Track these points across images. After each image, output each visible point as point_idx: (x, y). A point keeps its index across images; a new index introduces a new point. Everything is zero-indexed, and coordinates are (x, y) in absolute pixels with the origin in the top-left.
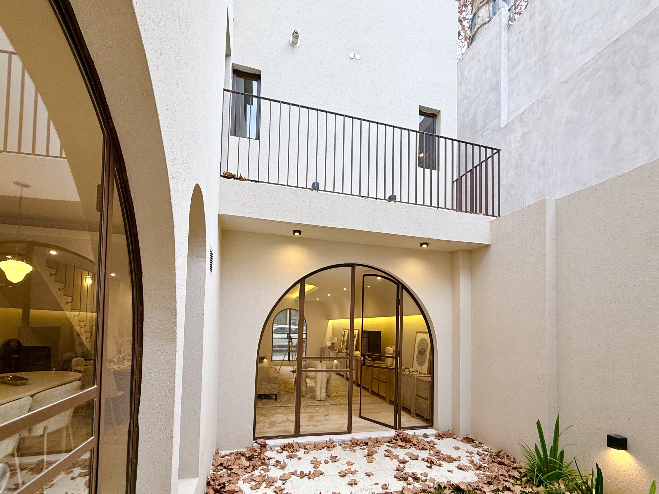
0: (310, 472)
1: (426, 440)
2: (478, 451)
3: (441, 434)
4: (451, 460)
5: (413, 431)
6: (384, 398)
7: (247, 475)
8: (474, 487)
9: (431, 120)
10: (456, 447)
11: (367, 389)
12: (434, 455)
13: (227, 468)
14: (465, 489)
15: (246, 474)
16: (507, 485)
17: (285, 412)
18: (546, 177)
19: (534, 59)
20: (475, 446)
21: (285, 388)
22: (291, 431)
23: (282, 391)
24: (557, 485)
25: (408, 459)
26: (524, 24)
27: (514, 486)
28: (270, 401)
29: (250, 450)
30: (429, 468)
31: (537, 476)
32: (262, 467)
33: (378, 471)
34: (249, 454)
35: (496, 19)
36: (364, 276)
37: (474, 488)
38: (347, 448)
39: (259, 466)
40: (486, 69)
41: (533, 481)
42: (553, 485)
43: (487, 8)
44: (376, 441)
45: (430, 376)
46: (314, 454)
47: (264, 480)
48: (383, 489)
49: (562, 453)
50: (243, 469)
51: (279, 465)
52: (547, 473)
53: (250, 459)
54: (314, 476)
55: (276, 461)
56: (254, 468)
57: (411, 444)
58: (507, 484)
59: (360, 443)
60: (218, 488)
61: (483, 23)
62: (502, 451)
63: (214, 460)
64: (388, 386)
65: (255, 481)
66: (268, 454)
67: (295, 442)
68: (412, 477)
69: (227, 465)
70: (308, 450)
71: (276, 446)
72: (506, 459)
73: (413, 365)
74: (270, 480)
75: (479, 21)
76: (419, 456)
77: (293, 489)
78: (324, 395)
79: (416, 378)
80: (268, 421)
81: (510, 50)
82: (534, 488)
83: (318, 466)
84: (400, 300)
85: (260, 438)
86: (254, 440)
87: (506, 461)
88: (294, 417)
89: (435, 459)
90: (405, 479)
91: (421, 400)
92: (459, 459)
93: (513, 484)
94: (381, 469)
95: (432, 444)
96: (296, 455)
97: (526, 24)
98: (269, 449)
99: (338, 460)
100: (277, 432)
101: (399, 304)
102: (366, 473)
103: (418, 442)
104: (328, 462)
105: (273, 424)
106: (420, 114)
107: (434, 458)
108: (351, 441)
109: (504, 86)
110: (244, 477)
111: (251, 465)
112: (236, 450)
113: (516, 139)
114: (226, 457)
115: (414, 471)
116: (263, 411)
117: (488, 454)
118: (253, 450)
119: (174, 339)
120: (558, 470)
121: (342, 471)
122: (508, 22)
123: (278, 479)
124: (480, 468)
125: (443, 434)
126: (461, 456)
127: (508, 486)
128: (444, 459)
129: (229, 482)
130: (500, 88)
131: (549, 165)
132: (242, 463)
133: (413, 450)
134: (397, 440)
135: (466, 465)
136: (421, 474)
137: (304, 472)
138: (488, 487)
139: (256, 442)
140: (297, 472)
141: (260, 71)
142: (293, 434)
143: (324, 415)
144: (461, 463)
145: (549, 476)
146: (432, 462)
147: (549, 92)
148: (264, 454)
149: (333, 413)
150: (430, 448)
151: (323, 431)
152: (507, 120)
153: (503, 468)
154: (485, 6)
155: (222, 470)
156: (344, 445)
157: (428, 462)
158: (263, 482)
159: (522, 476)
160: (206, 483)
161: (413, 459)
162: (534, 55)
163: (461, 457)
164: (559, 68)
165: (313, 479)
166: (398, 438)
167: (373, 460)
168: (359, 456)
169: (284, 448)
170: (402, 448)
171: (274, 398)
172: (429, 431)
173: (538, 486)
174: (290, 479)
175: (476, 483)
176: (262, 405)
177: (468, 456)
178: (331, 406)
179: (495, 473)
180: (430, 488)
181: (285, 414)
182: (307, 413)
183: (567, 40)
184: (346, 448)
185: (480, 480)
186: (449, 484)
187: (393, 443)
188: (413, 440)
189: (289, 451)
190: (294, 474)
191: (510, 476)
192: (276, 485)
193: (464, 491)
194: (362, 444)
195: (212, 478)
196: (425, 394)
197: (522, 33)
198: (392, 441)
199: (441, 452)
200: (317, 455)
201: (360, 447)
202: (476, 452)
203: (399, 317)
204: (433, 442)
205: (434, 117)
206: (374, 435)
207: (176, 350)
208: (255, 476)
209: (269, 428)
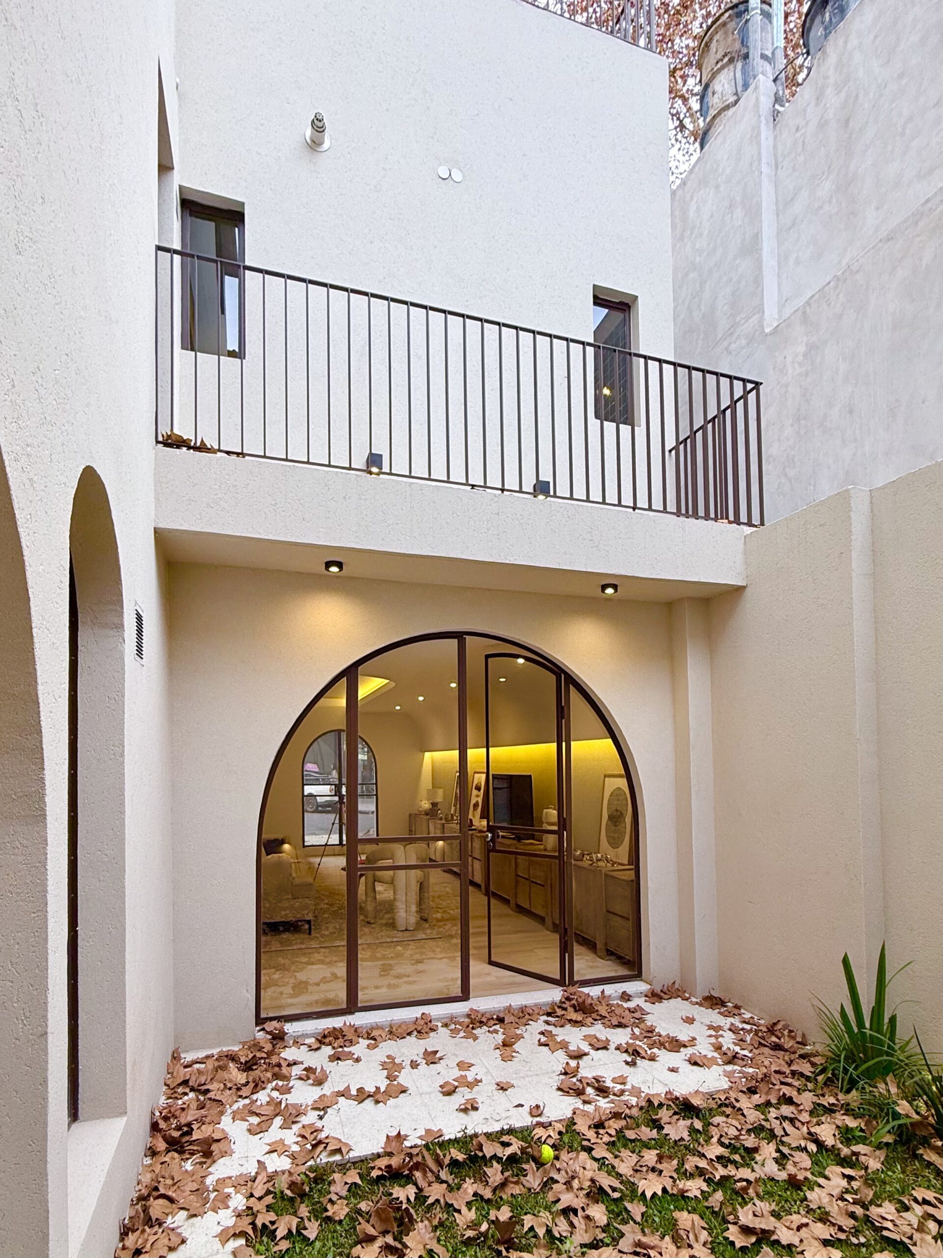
0: (378, 1088)
1: (626, 1005)
2: (732, 1024)
3: (658, 990)
4: (675, 1045)
5: (600, 988)
6: (541, 920)
7: (242, 1103)
8: (720, 1099)
9: (618, 316)
10: (687, 1017)
11: (506, 901)
12: (641, 1037)
13: (199, 1091)
14: (701, 1107)
15: (240, 1100)
16: (786, 1092)
17: (328, 960)
18: (856, 440)
19: (826, 187)
20: (726, 1013)
21: (332, 905)
22: (340, 1001)
23: (325, 912)
24: (883, 1086)
25: (585, 1047)
26: (805, 110)
27: (799, 1094)
28: (296, 935)
29: (249, 1048)
30: (630, 1066)
31: (846, 1071)
32: (274, 1083)
33: (523, 1078)
34: (247, 1056)
35: (748, 98)
36: (487, 657)
37: (719, 1102)
38: (460, 1030)
39: (269, 1081)
40: (731, 206)
41: (838, 1080)
42: (876, 1087)
43: (732, 74)
44: (522, 1012)
45: (632, 869)
46: (388, 1048)
47: (277, 1112)
48: (533, 1116)
49: (893, 1020)
50: (234, 1090)
51: (312, 1076)
52: (865, 1062)
53: (247, 1067)
54: (387, 1097)
55: (305, 1069)
56: (256, 1086)
57: (594, 1015)
58: (786, 1090)
59: (489, 1019)
60: (176, 1134)
61: (723, 106)
62: (779, 1021)
63: (169, 1073)
64: (549, 893)
65: (257, 1115)
66: (289, 1054)
67: (348, 1024)
68: (594, 1087)
69: (198, 1083)
70: (375, 1040)
71: (308, 1036)
72: (786, 1037)
73: (599, 846)
74: (290, 1111)
75: (715, 101)
76: (609, 1041)
77: (340, 1126)
78: (413, 919)
79: (606, 874)
80: (292, 981)
81: (780, 167)
82: (841, 1096)
83: (396, 1073)
84: (562, 708)
85: (272, 1019)
86: (257, 1024)
87: (788, 1043)
88: (345, 969)
89: (643, 1046)
90: (579, 1093)
91: (617, 922)
92: (692, 1043)
93: (799, 1089)
94: (529, 1073)
95: (637, 1015)
96: (350, 1052)
97: (809, 110)
98: (291, 1042)
99: (440, 1059)
100: (309, 1005)
101: (563, 718)
102: (498, 1085)
103: (609, 1010)
104: (418, 1065)
105: (301, 987)
106: (595, 303)
107: (640, 1043)
108: (468, 1016)
109: (768, 245)
110: (235, 1107)
111: (251, 1079)
112: (219, 1050)
113: (797, 359)
114: (197, 1066)
115: (599, 1074)
116: (280, 959)
117: (751, 1029)
118: (256, 1046)
119: (40, 817)
120: (887, 1056)
121: (447, 1083)
122: (774, 106)
123: (309, 1108)
124: (733, 1059)
125: (662, 991)
126: (697, 1037)
127: (788, 1095)
128: (662, 1045)
129: (201, 1121)
130: (761, 249)
131: (863, 415)
132: (231, 1076)
133: (599, 1030)
134: (565, 1009)
135: (705, 1056)
136: (614, 1080)
137: (366, 1089)
138: (749, 1098)
139: (263, 1029)
140: (350, 1091)
141: (243, 204)
142: (344, 1006)
143: (413, 962)
144: (696, 1052)
145: (868, 1069)
146: (636, 1053)
147: (858, 261)
148: (279, 1054)
149: (433, 956)
150: (634, 1023)
151: (410, 998)
152: (777, 317)
153: (781, 1057)
154: (726, 70)
155: (186, 1094)
156: (453, 1026)
157: (629, 1052)
158: (276, 1115)
159: (817, 1071)
160: (148, 1128)
161: (598, 1049)
162: (827, 179)
163: (696, 1039)
164: (877, 209)
165: (385, 1104)
166: (567, 1005)
167: (514, 1054)
168: (486, 1048)
169: (323, 1039)
170: (577, 1025)
171: (306, 930)
172: (632, 987)
173: (848, 1091)
174: (335, 1107)
175: (725, 1091)
176: (279, 945)
177: (710, 1036)
178: (430, 943)
179: (764, 1068)
180: (630, 1108)
181: (330, 963)
182: (377, 959)
183: (890, 148)
184: (457, 1031)
185: (733, 1085)
186: (669, 1096)
187: (557, 1017)
188: (599, 1008)
189: (336, 1045)
190: (344, 1094)
191: (793, 1073)
192: (305, 1120)
193: (700, 1110)
194: (492, 1022)
195: (163, 1114)
196: (622, 907)
197: (803, 131)
198: (555, 1012)
199: (657, 1030)
200: (396, 1050)
201: (487, 1029)
202: (728, 1026)
203: (564, 744)
204: (641, 1009)
205: (625, 310)
206: (517, 1000)
207: (46, 840)
208: (259, 1103)
209: (291, 997)
